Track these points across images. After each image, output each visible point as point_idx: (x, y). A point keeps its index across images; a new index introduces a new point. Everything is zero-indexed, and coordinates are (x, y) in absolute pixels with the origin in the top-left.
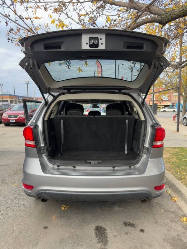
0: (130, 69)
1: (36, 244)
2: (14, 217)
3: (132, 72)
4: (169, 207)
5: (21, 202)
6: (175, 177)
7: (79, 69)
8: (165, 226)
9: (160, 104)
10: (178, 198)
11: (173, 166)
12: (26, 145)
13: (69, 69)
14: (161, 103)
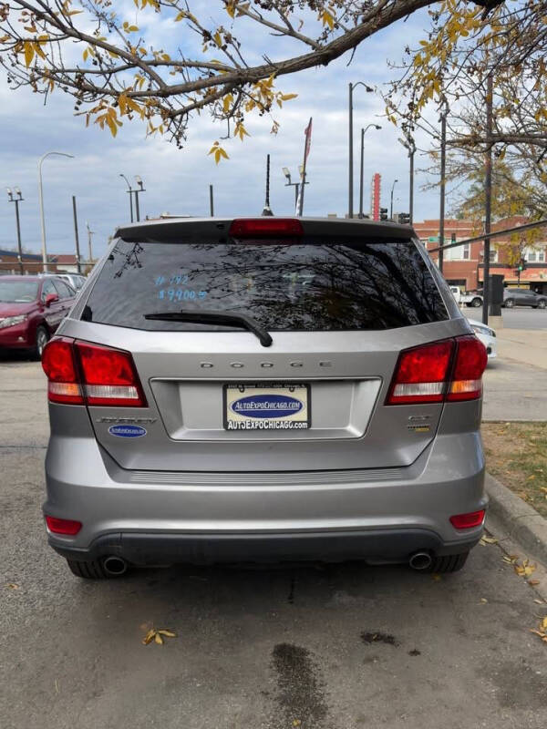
0: (407, 146)
1: (95, 694)
2: (17, 631)
3: (411, 155)
4: (505, 592)
5: (35, 590)
6: (535, 508)
7: (214, 149)
8: (486, 640)
9: (516, 279)
10: (536, 566)
11: (533, 477)
12: (53, 398)
13: (181, 147)
14: (518, 273)
